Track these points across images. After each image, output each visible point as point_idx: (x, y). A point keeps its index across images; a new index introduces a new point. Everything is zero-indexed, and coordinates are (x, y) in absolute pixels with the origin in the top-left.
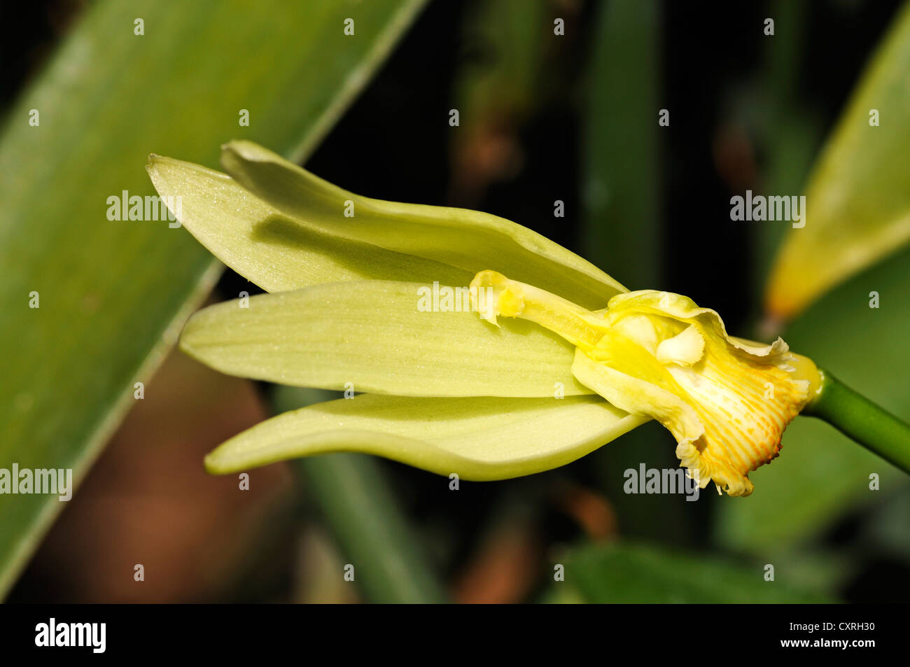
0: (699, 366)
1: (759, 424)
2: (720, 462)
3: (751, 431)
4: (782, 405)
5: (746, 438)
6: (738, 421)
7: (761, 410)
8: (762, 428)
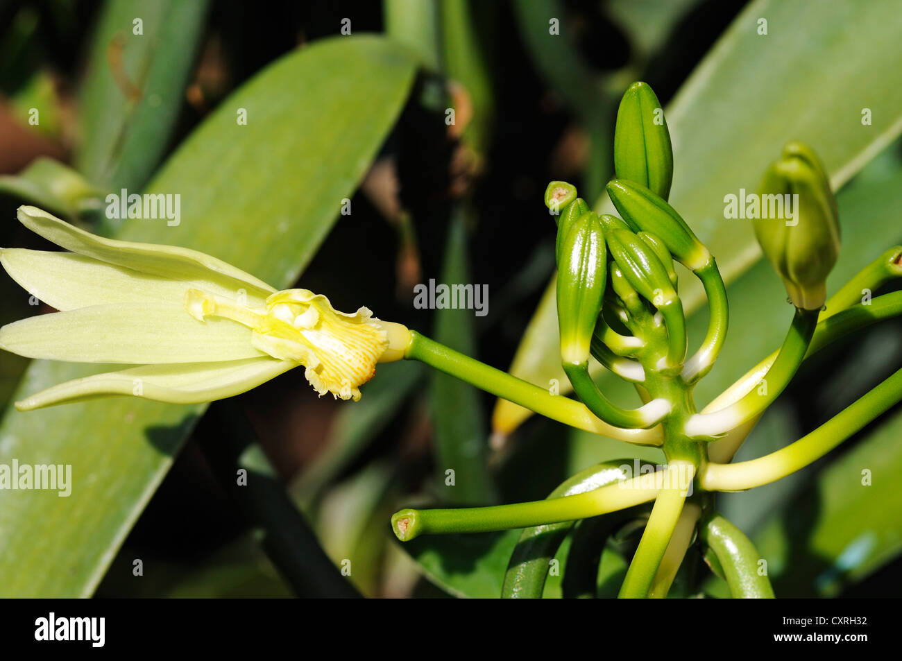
0: (318, 326)
1: (354, 356)
2: (333, 380)
3: (350, 361)
4: (371, 346)
5: (348, 365)
6: (342, 356)
7: (356, 348)
8: (357, 358)
